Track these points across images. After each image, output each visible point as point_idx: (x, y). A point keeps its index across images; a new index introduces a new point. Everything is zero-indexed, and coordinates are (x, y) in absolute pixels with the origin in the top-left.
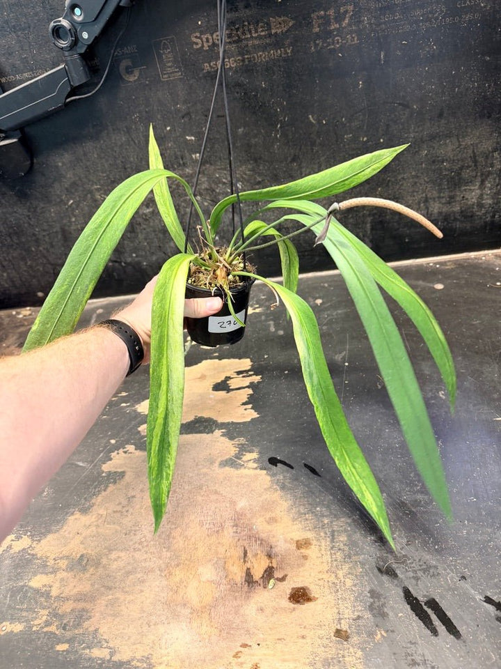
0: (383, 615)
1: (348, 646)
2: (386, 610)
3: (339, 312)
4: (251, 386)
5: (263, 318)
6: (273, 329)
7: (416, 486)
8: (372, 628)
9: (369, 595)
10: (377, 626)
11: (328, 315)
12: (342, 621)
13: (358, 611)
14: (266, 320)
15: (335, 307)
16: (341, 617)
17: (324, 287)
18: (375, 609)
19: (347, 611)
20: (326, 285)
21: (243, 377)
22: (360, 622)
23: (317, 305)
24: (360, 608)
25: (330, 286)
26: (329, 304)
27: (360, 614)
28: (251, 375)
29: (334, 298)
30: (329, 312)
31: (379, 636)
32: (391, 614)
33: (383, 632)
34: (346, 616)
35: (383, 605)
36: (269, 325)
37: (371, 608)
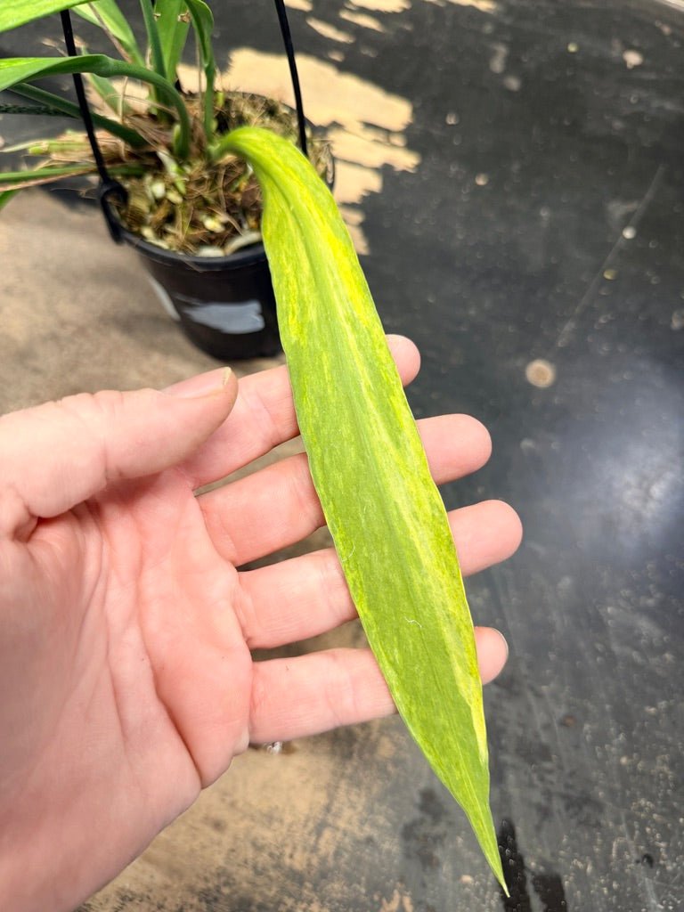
0: (428, 861)
1: (313, 895)
2: (438, 853)
3: (669, 106)
4: (386, 171)
5: (488, 28)
6: (497, 65)
7: (650, 595)
8: (388, 879)
9: (418, 799)
10: (402, 880)
11: (640, 101)
12: (327, 834)
13: (374, 825)
14: (494, 37)
15: (664, 90)
16: (330, 820)
17: (659, 32)
18: (417, 838)
19: (347, 813)
20: (666, 30)
21: (376, 141)
22: (366, 854)
23: (625, 63)
24: (381, 820)
25: (673, 36)
26: (652, 76)
27: (375, 834)
28: (394, 146)
29: (670, 69)
30: (644, 94)
31: (394, 905)
32: (446, 868)
33: (407, 901)
34: (342, 824)
35: (438, 839)
36: (494, 53)
37: (408, 833)
